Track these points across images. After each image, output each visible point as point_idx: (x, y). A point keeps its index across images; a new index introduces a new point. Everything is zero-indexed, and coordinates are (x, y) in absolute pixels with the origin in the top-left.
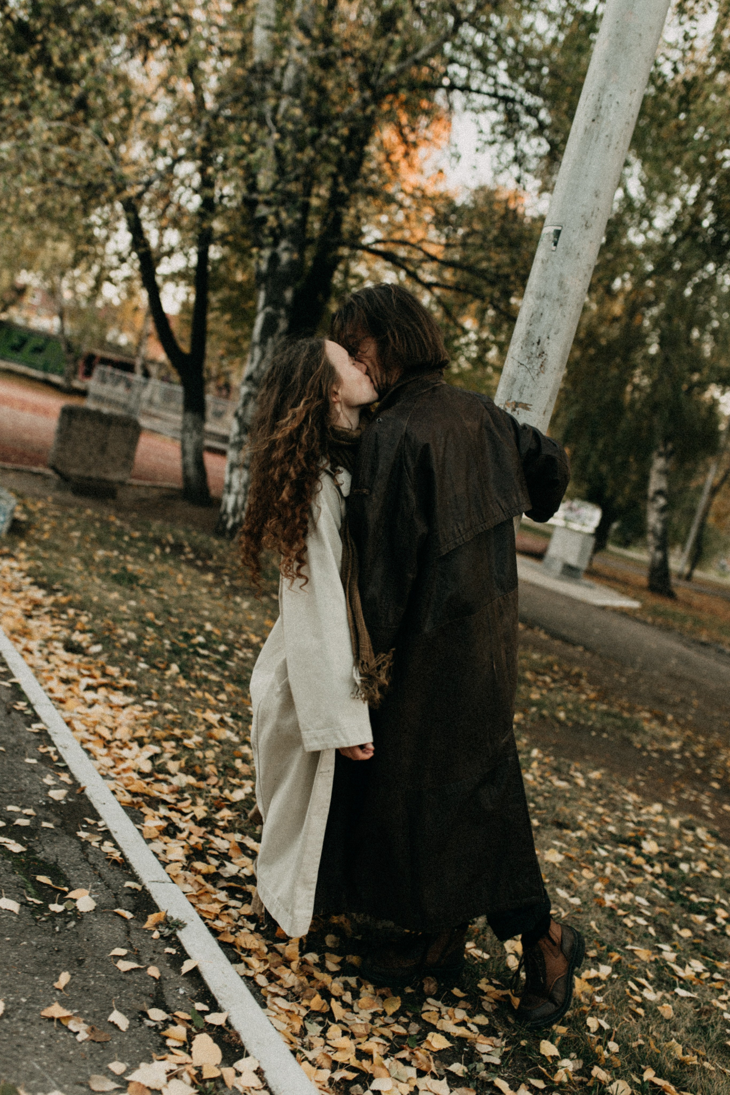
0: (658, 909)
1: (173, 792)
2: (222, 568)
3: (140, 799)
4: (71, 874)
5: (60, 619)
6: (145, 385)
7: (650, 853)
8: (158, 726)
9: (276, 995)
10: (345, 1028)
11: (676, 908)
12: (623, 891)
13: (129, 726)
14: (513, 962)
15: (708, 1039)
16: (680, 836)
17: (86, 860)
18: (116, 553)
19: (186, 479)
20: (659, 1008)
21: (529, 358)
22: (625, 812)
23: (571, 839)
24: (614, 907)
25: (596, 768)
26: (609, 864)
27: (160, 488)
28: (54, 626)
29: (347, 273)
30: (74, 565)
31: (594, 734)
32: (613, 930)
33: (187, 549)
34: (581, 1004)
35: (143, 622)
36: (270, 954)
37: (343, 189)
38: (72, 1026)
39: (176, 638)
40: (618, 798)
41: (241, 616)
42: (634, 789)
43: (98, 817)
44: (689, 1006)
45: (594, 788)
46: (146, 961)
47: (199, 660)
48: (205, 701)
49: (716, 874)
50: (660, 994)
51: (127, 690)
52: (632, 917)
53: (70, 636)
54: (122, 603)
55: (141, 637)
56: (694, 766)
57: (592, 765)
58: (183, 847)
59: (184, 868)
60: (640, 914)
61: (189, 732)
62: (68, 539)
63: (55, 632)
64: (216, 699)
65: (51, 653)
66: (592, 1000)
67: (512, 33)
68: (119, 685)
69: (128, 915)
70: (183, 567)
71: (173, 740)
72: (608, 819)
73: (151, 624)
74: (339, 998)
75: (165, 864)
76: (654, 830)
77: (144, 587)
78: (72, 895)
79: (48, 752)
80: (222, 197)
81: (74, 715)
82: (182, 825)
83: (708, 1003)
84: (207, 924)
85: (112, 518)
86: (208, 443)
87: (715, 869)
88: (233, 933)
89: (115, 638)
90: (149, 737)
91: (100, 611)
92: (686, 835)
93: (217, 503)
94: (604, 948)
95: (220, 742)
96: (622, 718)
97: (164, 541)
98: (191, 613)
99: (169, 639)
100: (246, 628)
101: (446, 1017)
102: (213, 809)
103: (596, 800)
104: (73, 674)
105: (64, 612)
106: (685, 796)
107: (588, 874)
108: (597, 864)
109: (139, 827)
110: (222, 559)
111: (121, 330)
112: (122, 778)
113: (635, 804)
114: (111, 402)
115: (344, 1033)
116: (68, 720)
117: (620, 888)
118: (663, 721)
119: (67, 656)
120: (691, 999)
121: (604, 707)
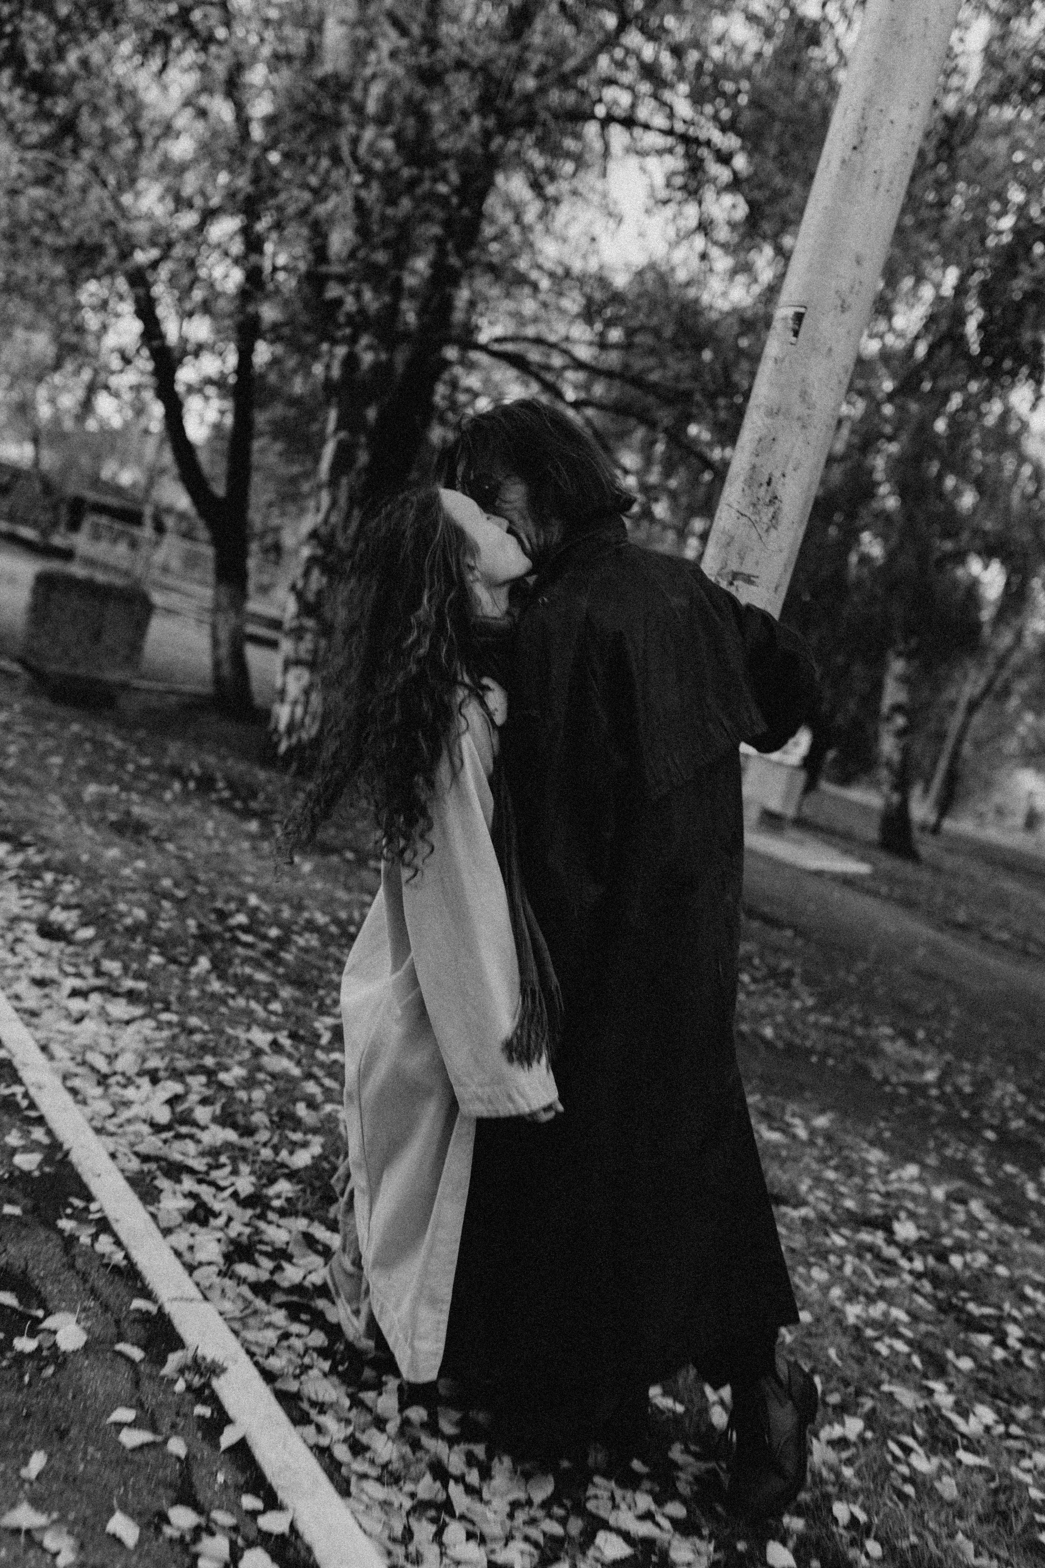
0: (923, 1327)
1: (202, 1154)
2: (272, 812)
3: (153, 1166)
4: (50, 1289)
5: (31, 887)
6: (157, 544)
7: (906, 1240)
8: (181, 1051)
9: (364, 1476)
10: (470, 1527)
11: (949, 1324)
12: (871, 1300)
13: (135, 1051)
14: (719, 1417)
15: (1010, 1532)
16: (948, 1213)
17: (72, 1266)
18: (115, 789)
19: (218, 680)
20: (937, 1485)
21: (754, 505)
22: (867, 1177)
23: (792, 1220)
24: (861, 1325)
25: (822, 1111)
26: (849, 1258)
27: (180, 694)
28: (24, 898)
29: (454, 385)
30: (54, 807)
31: (814, 1059)
32: (860, 1361)
33: (221, 785)
34: (822, 1481)
35: (155, 893)
36: (354, 1411)
37: (454, 261)
38: (50, 1541)
39: (205, 916)
40: (855, 1156)
41: (300, 884)
42: (877, 1142)
43: (89, 1198)
44: (978, 1479)
45: (820, 1141)
46: (165, 1429)
47: (240, 950)
48: (250, 1013)
49: (1002, 1270)
50: (935, 1461)
51: (132, 996)
52: (887, 1340)
53: (47, 913)
54: (124, 864)
55: (153, 916)
56: (958, 1105)
57: (816, 1105)
58: (219, 1240)
59: (220, 1273)
60: (899, 1336)
61: (228, 1061)
62: (44, 768)
63: (25, 908)
64: (266, 1009)
65: (17, 940)
66: (838, 1474)
67: (696, 44)
68: (121, 990)
69: (137, 1354)
70: (216, 811)
71: (202, 1073)
72: (843, 1189)
73: (167, 895)
74: (460, 1479)
75: (191, 1269)
76: (910, 1205)
77: (156, 840)
78: (49, 1323)
79: (14, 1095)
80: (275, 269)
81: (51, 1035)
82: (217, 1206)
83: (1006, 1474)
84: (256, 1364)
85: (110, 738)
86: (252, 629)
87: (1001, 1263)
88: (296, 1377)
89: (114, 916)
90: (166, 1069)
91: (91, 876)
92: (955, 1212)
93: (265, 716)
94: (851, 1389)
95: (274, 1076)
96: (853, 1036)
97: (185, 772)
98: (226, 879)
99: (195, 918)
100: (307, 902)
101: (623, 1506)
102: (264, 1181)
103: (823, 1160)
104: (52, 972)
105: (38, 877)
106: (949, 1152)
107: (819, 1274)
108: (832, 1258)
109: (152, 1209)
110: (270, 799)
111: (123, 464)
112: (125, 1134)
113: (880, 1165)
114: (106, 567)
115: (470, 1536)
116: (43, 1042)
117: (867, 1295)
118: (912, 1042)
119: (43, 945)
120: (981, 1469)
121: (827, 1020)
